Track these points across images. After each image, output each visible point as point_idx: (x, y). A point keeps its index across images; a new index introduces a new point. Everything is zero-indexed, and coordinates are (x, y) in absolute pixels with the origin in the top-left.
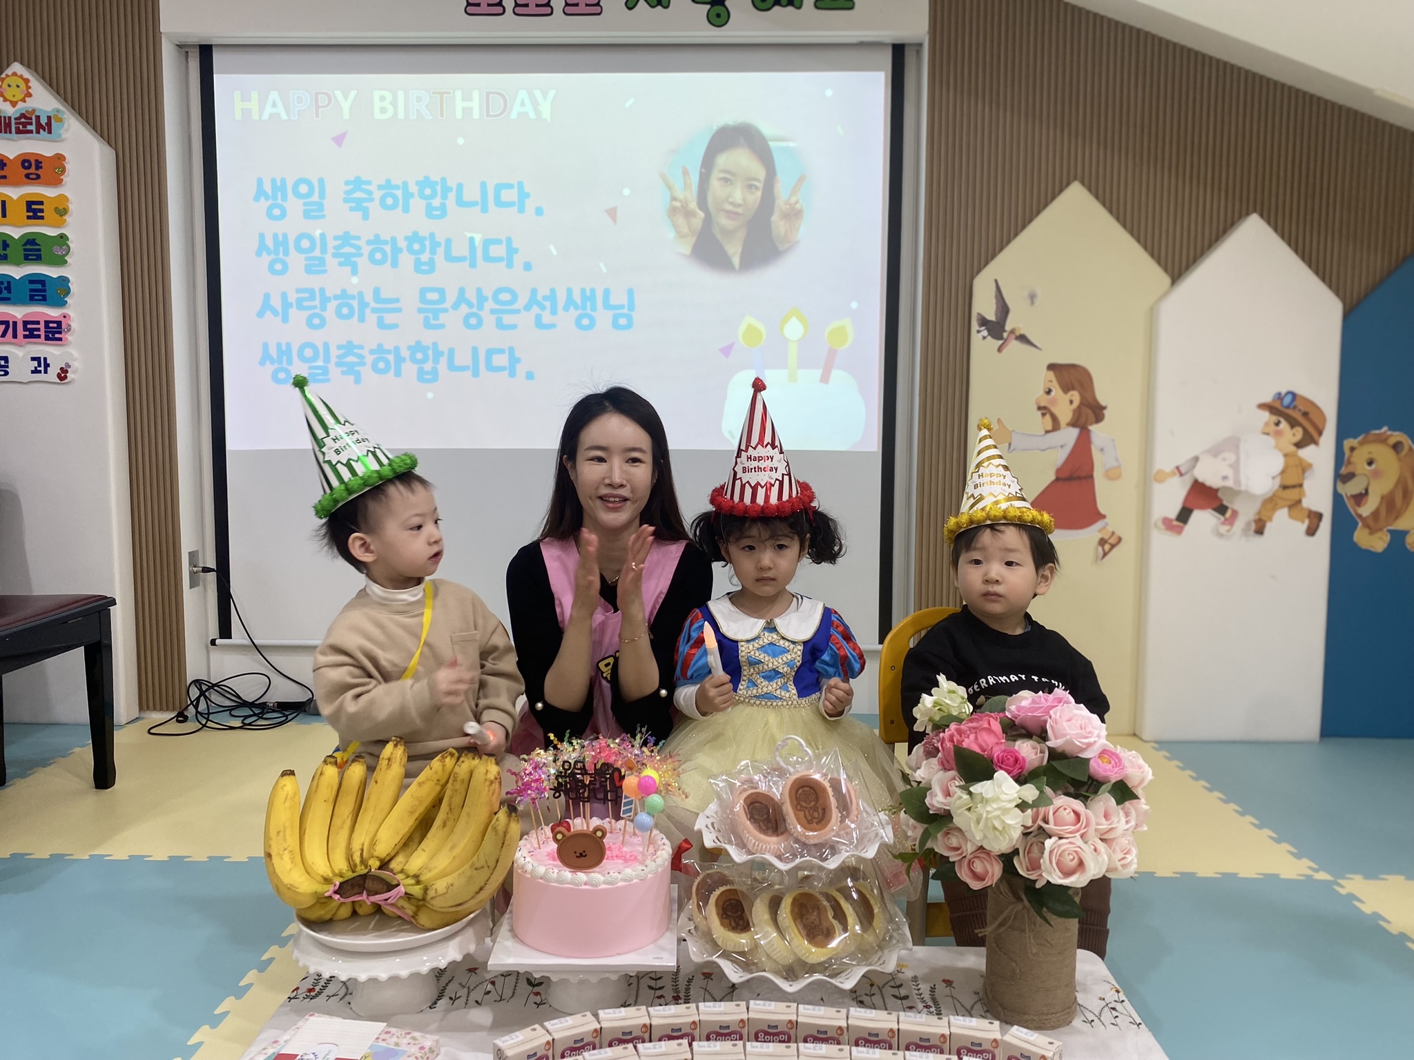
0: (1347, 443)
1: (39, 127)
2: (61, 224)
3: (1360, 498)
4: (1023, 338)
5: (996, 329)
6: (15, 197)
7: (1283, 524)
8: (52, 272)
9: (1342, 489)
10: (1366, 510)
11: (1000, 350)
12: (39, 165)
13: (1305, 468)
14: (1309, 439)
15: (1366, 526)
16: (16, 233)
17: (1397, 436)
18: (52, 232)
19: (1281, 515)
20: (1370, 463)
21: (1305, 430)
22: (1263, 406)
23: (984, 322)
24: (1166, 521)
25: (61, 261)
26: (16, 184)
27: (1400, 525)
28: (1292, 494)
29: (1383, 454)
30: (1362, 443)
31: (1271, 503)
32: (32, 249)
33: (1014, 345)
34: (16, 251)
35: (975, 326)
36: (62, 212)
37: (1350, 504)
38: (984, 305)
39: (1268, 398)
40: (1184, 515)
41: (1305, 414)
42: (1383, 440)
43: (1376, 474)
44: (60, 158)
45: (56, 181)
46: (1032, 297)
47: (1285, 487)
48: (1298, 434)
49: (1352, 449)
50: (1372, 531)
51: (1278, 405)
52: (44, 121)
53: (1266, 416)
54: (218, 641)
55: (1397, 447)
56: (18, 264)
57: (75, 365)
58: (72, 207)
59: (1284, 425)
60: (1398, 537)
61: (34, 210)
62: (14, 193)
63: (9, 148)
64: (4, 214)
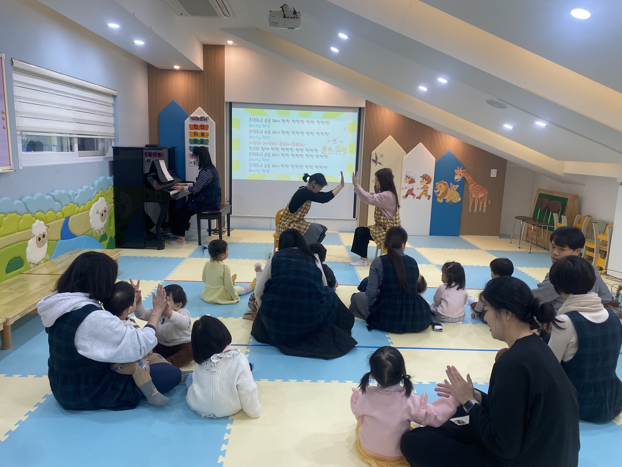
0: (436, 183)
1: (204, 119)
2: (207, 137)
3: (438, 193)
4: (380, 163)
5: (375, 161)
6: (199, 132)
7: (424, 197)
9: (435, 191)
10: (439, 195)
11: (376, 165)
12: (204, 126)
13: (428, 188)
14: (429, 183)
15: (439, 198)
16: (199, 139)
17: (445, 182)
18: (206, 139)
19: (424, 195)
20: (440, 187)
21: (428, 181)
22: (421, 177)
23: (373, 160)
24: (403, 196)
26: (199, 130)
27: (445, 198)
28: (426, 192)
29: (442, 185)
30: (439, 183)
31: (422, 194)
32: (202, 142)
33: (378, 165)
34: (199, 142)
35: (372, 161)
36: (208, 135)
37: (436, 194)
38: (373, 157)
39: (422, 176)
40: (407, 196)
41: (428, 178)
42: (443, 183)
43: (441, 189)
44: (208, 125)
45: (207, 130)
46: (382, 157)
47: (424, 191)
48: (427, 181)
49: (437, 184)
50: (440, 199)
51: (423, 176)
52: (205, 119)
53: (421, 178)
55: (445, 184)
56: (199, 144)
58: (210, 134)
59: (424, 180)
60: (445, 200)
61: (203, 134)
62: (199, 131)
63: (199, 123)
64: (197, 135)
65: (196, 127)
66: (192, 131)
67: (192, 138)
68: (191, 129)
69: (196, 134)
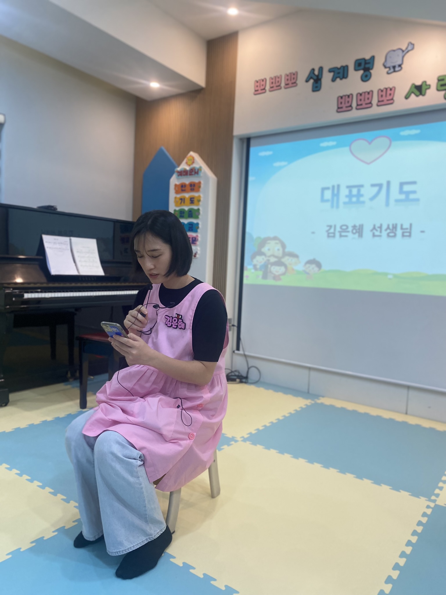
1: (195, 173)
2: (198, 205)
6: (187, 197)
8: (194, 221)
12: (194, 185)
16: (186, 208)
18: (195, 208)
25: (197, 217)
26: (188, 192)
32: (191, 214)
34: (186, 215)
36: (199, 201)
44: (200, 183)
45: (198, 190)
52: (196, 171)
54: (236, 352)
56: (186, 218)
57: (199, 252)
58: (202, 199)
61: (192, 200)
62: (187, 195)
63: (187, 180)
64: (184, 202)
65: (183, 189)
66: (179, 196)
67: (177, 209)
68: (177, 192)
69: (182, 200)
